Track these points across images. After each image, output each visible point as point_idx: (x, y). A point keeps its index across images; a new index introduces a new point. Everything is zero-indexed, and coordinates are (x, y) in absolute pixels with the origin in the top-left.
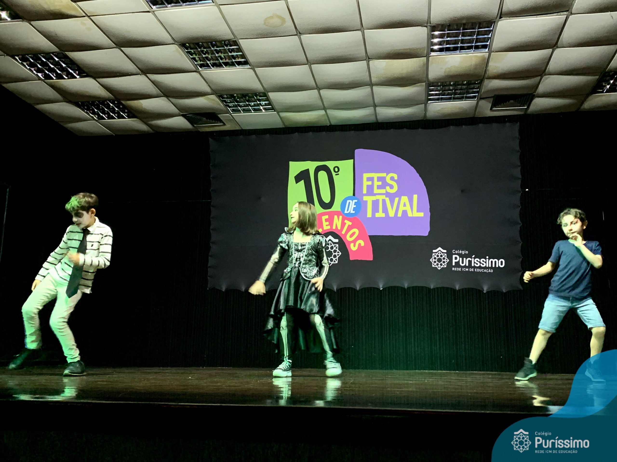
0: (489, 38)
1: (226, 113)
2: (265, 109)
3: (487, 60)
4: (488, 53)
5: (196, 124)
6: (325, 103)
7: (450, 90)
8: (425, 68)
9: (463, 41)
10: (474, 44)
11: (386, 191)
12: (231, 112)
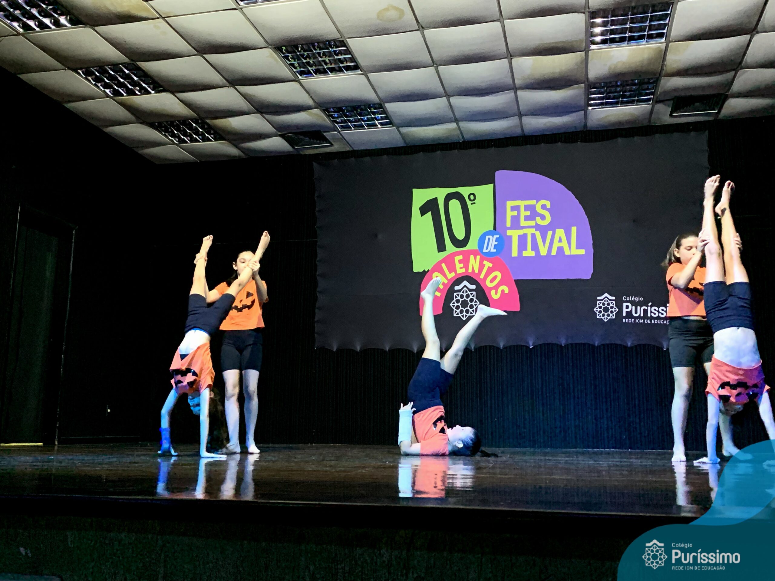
0: (665, 25)
1: (333, 131)
2: (382, 124)
3: (663, 53)
4: (665, 44)
5: (297, 146)
6: (456, 114)
7: (616, 92)
8: (584, 66)
9: (631, 30)
10: (646, 33)
11: (536, 224)
12: (340, 130)
